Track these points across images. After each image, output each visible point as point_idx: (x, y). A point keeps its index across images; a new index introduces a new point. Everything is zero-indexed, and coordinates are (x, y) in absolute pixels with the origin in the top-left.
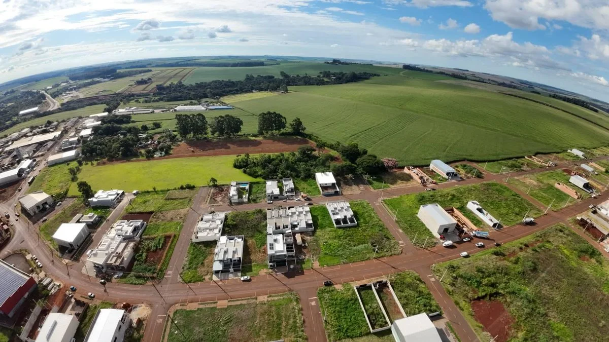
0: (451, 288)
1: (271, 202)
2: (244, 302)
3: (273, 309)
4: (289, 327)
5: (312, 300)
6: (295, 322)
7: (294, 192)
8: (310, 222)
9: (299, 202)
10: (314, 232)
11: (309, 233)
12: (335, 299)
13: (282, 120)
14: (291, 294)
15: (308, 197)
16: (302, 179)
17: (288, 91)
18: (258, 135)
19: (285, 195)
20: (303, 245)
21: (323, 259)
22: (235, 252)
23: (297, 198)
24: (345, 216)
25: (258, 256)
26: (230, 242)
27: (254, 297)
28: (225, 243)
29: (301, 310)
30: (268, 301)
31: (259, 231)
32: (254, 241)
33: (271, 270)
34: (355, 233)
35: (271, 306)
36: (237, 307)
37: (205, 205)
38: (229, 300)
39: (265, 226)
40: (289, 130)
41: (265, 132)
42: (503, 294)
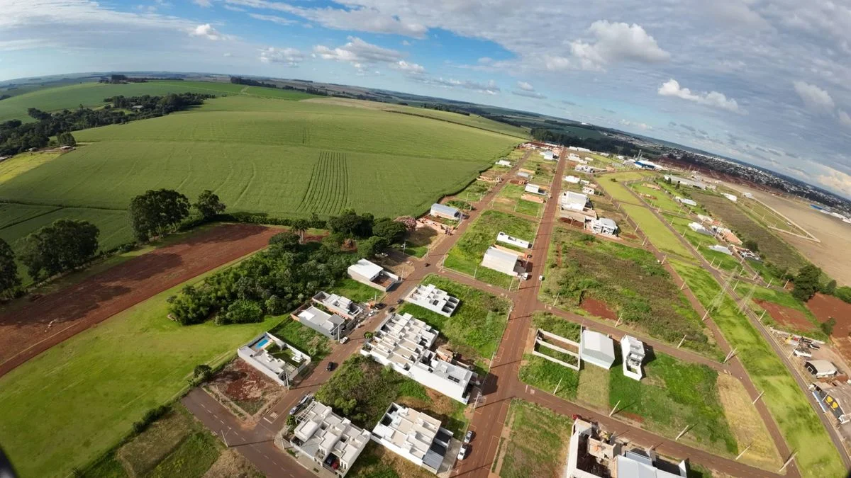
0: (563, 306)
1: (346, 338)
2: (503, 454)
3: (525, 428)
4: (551, 425)
5: (529, 391)
6: (548, 417)
7: (359, 308)
8: (429, 327)
9: (375, 316)
10: (441, 335)
11: (438, 341)
12: (538, 373)
13: (179, 201)
14: (513, 403)
15: (378, 303)
16: (335, 286)
17: (77, 144)
18: (136, 245)
19: (352, 318)
20: (455, 356)
21: (485, 353)
22: (425, 425)
23: (369, 312)
24: (444, 299)
25: (438, 406)
26: (397, 424)
27: (500, 441)
28: (395, 432)
29: (536, 404)
30: (512, 428)
31: (396, 382)
32: (409, 397)
33: (471, 405)
34: (468, 311)
35: (520, 429)
36: (505, 465)
37: (250, 421)
38: (491, 470)
39: (392, 371)
40: (195, 217)
41: (149, 234)
42: (586, 291)
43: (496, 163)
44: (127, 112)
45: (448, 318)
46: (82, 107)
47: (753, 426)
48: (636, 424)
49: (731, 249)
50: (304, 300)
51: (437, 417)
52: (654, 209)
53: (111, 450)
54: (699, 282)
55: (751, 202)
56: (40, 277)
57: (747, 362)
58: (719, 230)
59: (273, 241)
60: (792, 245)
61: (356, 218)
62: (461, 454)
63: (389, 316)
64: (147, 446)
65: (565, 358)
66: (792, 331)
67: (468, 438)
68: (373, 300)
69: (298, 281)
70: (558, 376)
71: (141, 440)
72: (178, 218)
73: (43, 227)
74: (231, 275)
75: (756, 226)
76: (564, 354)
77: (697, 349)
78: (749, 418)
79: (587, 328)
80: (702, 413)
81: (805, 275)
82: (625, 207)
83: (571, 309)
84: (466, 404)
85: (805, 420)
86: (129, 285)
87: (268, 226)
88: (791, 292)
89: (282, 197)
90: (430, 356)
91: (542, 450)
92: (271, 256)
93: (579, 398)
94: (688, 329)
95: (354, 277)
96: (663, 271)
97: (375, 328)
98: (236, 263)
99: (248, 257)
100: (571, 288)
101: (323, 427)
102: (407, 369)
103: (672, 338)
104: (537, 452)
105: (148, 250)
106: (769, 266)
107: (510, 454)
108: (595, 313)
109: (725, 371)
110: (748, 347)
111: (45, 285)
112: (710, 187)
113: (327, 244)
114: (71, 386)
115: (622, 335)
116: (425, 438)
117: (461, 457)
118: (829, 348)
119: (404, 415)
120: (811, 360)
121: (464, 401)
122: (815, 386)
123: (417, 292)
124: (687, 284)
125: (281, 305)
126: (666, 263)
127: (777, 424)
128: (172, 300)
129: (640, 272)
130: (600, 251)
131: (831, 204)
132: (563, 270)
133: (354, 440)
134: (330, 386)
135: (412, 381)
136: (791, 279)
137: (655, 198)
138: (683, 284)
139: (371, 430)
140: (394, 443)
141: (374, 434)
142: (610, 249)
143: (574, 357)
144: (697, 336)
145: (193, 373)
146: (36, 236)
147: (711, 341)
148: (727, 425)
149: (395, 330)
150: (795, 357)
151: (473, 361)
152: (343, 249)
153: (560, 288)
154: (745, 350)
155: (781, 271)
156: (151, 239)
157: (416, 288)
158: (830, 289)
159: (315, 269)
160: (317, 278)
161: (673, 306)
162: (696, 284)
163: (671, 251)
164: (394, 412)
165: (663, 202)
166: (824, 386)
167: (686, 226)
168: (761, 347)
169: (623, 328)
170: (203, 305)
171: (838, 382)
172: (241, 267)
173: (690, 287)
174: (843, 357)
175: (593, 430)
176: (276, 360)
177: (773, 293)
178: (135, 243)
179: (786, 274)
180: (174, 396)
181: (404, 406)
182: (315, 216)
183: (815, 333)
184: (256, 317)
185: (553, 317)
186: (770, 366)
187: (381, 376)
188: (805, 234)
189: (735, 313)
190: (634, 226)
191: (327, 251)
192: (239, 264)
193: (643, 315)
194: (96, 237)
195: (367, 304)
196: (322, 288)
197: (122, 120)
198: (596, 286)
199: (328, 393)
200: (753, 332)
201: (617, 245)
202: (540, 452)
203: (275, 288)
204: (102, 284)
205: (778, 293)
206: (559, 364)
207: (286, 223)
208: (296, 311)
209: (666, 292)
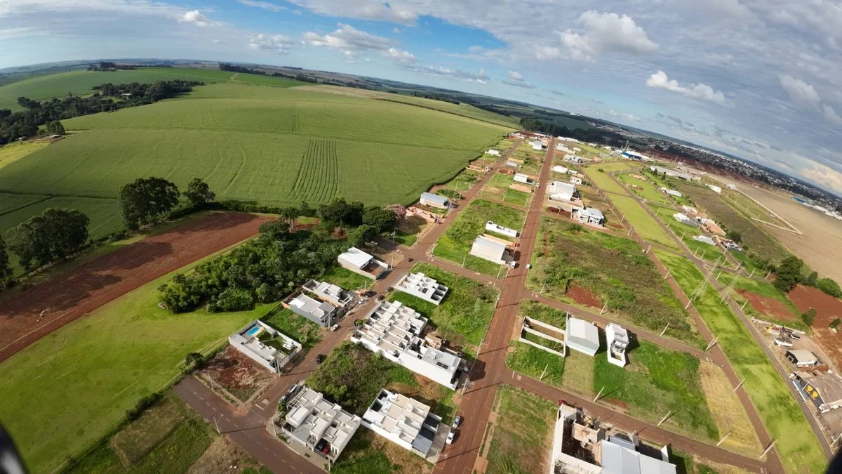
0: (550, 294)
1: (336, 325)
2: (490, 438)
3: (512, 413)
4: (537, 410)
5: (516, 377)
6: (534, 402)
7: (349, 296)
8: (418, 315)
9: (366, 304)
10: (430, 322)
11: (427, 328)
12: (525, 360)
13: (169, 189)
14: (500, 389)
15: (368, 291)
16: (325, 274)
17: (66, 132)
18: (126, 234)
19: (342, 305)
20: (444, 342)
21: (473, 340)
22: (414, 411)
23: (359, 300)
24: (434, 287)
25: (428, 392)
26: (386, 409)
27: (487, 425)
28: (385, 417)
29: (523, 390)
30: (500, 413)
31: (386, 369)
32: (398, 383)
33: (459, 391)
34: (457, 298)
35: (506, 414)
36: (492, 448)
37: (242, 408)
38: (478, 455)
39: (382, 358)
40: (184, 206)
41: (139, 223)
42: (572, 280)
43: (486, 152)
44: (115, 100)
45: (436, 306)
46: (71, 95)
47: (734, 413)
48: (620, 410)
49: (714, 239)
50: (294, 288)
51: (426, 403)
52: (640, 200)
53: (104, 438)
54: (683, 272)
55: (735, 194)
56: (31, 266)
57: (729, 351)
58: (703, 220)
59: (263, 229)
60: (775, 236)
61: (346, 206)
62: (450, 438)
63: (379, 303)
64: (140, 434)
65: (551, 344)
66: (772, 321)
67: (456, 423)
68: (363, 288)
69: (288, 269)
70: (544, 362)
71: (134, 428)
72: (168, 206)
73: (33, 217)
74: (222, 263)
75: (739, 217)
76: (549, 341)
77: (679, 337)
78: (731, 406)
79: (573, 316)
80: (684, 399)
81: (787, 266)
82: (612, 197)
83: (557, 297)
84: (454, 389)
85: (786, 409)
86: (119, 273)
87: (258, 214)
88: (773, 283)
89: (272, 185)
90: (419, 343)
91: (527, 434)
92: (260, 244)
93: (565, 383)
94: (671, 318)
95: (344, 266)
96: (647, 260)
97: (365, 315)
98: (226, 252)
99: (238, 245)
100: (558, 277)
101: (315, 413)
102: (397, 355)
103: (656, 326)
104: (524, 436)
105: (138, 238)
106: (751, 256)
107: (497, 438)
108: (580, 302)
109: (707, 359)
110: (729, 336)
111: (36, 275)
112: (696, 178)
113: (317, 233)
114: (64, 375)
115: (607, 322)
116: (414, 423)
117: (449, 442)
118: (810, 338)
119: (394, 401)
120: (793, 349)
121: (452, 387)
122: (795, 375)
123: (406, 280)
124: (672, 274)
125: (271, 293)
126: (651, 253)
127: (758, 411)
128: (163, 288)
129: (625, 261)
130: (586, 240)
131: (814, 197)
132: (550, 259)
133: (344, 425)
134: (321, 373)
135: (401, 367)
136: (773, 270)
137: (641, 189)
138: (667, 273)
139: (361, 416)
140: (384, 429)
141: (364, 420)
142: (596, 239)
143: (560, 344)
144: (680, 324)
145: (185, 360)
146: (26, 226)
147: (694, 329)
148: (709, 412)
149: (385, 318)
150: (776, 347)
151: (462, 348)
152: (333, 237)
153: (547, 277)
154: (726, 339)
155: (763, 262)
156: (141, 228)
157: (405, 276)
158: (812, 281)
159: (305, 257)
160: (307, 266)
161: (657, 294)
162: (679, 273)
163: (656, 241)
164: (384, 398)
165: (649, 193)
166: (804, 375)
167: (671, 216)
168: (743, 337)
169: (608, 316)
170: (193, 293)
171: (818, 372)
172: (232, 255)
173: (674, 276)
174: (823, 347)
175: (578, 415)
176: (267, 347)
177: (755, 284)
178: (125, 231)
179: (768, 265)
180: (166, 384)
181: (394, 392)
182: (305, 205)
183: (795, 323)
184: (247, 305)
185: (539, 304)
186: (751, 354)
187: (371, 362)
188: (788, 226)
189: (717, 302)
190: (620, 216)
191: (318, 239)
192: (229, 252)
193: (627, 303)
194: (86, 226)
195: (357, 292)
196: (313, 276)
197: (111, 108)
198: (582, 275)
199: (319, 380)
200: (735, 321)
201: (603, 234)
202: (526, 436)
203: (265, 277)
204: (94, 273)
205: (759, 283)
206: (545, 351)
207: (276, 211)
208: (286, 299)
209: (650, 281)
